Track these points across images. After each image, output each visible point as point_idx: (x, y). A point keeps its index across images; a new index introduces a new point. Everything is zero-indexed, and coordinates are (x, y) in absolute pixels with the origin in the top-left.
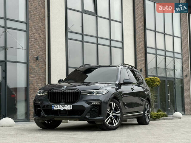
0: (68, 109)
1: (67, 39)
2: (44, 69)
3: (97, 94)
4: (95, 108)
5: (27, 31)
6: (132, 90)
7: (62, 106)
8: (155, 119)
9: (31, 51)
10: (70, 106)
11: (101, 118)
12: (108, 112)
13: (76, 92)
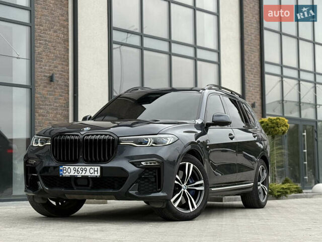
0: (93, 175)
1: (110, 42)
2: (65, 100)
3: (154, 145)
4: (150, 174)
5: (31, 25)
6: (232, 139)
7: (79, 170)
8: (278, 197)
9: (40, 65)
10: (96, 170)
11: (161, 194)
12: (176, 182)
13: (109, 140)
